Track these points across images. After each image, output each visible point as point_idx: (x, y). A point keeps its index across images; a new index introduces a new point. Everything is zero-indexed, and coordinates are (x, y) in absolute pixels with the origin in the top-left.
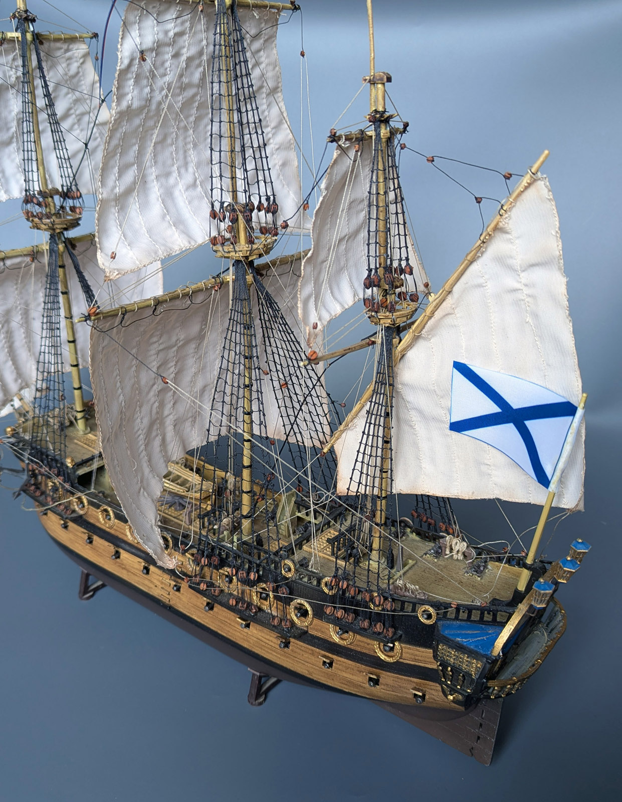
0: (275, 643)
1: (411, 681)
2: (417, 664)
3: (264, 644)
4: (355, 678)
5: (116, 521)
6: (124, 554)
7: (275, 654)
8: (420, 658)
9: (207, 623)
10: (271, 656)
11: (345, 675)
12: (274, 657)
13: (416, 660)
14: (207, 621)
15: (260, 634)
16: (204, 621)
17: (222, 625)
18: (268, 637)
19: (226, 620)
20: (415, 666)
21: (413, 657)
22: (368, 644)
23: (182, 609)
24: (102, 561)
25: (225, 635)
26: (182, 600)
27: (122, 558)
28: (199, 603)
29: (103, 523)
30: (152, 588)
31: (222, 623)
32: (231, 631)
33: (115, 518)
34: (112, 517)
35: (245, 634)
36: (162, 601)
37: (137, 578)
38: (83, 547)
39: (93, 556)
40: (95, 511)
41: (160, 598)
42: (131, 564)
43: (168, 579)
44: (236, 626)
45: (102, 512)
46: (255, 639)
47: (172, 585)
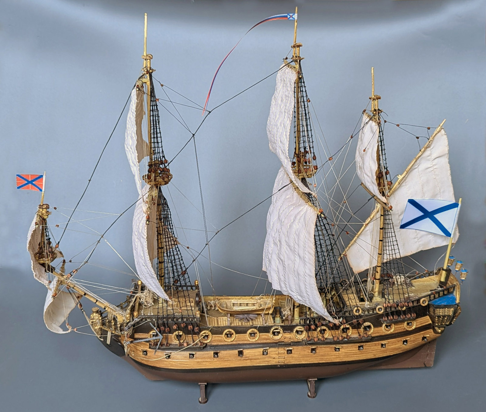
0: (355, 350)
1: (421, 334)
2: (422, 325)
3: (350, 354)
4: (397, 346)
6: (245, 351)
7: (356, 356)
8: (423, 322)
9: (312, 361)
10: (353, 358)
11: (392, 347)
12: (355, 358)
13: (422, 324)
15: (346, 350)
18: (351, 349)
19: (325, 353)
20: (422, 326)
21: (420, 323)
22: (400, 327)
23: (294, 362)
24: (228, 364)
25: (324, 362)
26: (294, 357)
27: (244, 354)
28: (306, 353)
29: (225, 341)
30: (270, 361)
31: (323, 356)
32: (328, 357)
33: (236, 334)
34: (234, 333)
35: (338, 354)
36: (279, 365)
37: (258, 361)
38: (210, 362)
39: (220, 364)
40: (218, 337)
41: (277, 364)
42: (252, 355)
43: (282, 350)
44: (332, 353)
45: (225, 335)
46: (344, 354)
47: (286, 352)
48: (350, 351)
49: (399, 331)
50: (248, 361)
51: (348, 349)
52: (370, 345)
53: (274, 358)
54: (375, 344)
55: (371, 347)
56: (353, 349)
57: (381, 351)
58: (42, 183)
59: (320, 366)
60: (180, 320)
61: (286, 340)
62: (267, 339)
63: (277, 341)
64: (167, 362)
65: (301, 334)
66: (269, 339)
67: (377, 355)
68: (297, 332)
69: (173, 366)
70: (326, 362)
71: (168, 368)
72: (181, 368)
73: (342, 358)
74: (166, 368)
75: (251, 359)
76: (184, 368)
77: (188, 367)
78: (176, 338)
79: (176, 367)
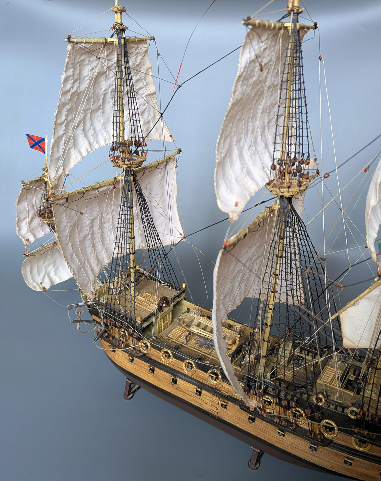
0: (305, 447)
4: (370, 472)
5: (174, 359)
6: (180, 381)
9: (248, 430)
11: (362, 470)
12: (304, 456)
14: (248, 428)
15: (293, 440)
16: (245, 429)
17: (262, 432)
18: (299, 442)
19: (265, 429)
24: (162, 385)
26: (229, 415)
27: (178, 383)
28: (242, 417)
30: (202, 404)
32: (269, 436)
34: (172, 356)
35: (282, 440)
36: (211, 413)
37: (190, 397)
38: (146, 374)
39: (154, 381)
40: (156, 352)
41: (209, 411)
42: (185, 388)
43: (217, 400)
44: (273, 433)
45: (163, 353)
46: (289, 443)
47: (220, 403)
49: (378, 455)
50: (180, 392)
51: (296, 441)
52: (328, 451)
53: (206, 404)
55: (328, 454)
56: (303, 444)
57: (343, 467)
58: (45, 146)
59: (257, 440)
61: (223, 391)
62: (203, 378)
63: (214, 387)
64: (112, 354)
66: (206, 380)
69: (116, 361)
70: (265, 440)
71: (113, 360)
72: (121, 366)
73: (286, 447)
75: (183, 392)
79: (119, 363)
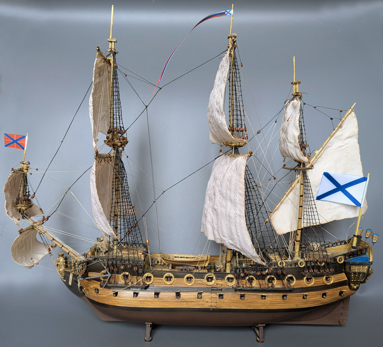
0: (279, 300)
1: (338, 289)
2: (339, 281)
3: (274, 302)
4: (317, 298)
6: (183, 294)
7: (280, 305)
8: (340, 278)
9: (241, 307)
10: (278, 306)
11: (312, 299)
13: (338, 280)
15: (271, 299)
18: (275, 298)
19: (252, 300)
20: (338, 282)
21: (337, 279)
22: (319, 282)
23: (225, 307)
24: (167, 304)
25: (251, 308)
26: (225, 302)
27: (181, 296)
28: (235, 299)
29: (165, 284)
30: (204, 304)
31: (250, 303)
32: (256, 304)
33: (174, 278)
34: (173, 277)
35: (264, 302)
36: (211, 308)
37: (193, 303)
38: (151, 302)
39: (160, 304)
40: (159, 279)
41: (210, 307)
42: (189, 297)
43: (215, 295)
44: (258, 300)
45: (165, 278)
46: (269, 302)
47: (218, 297)
48: (275, 300)
49: (319, 285)
50: (184, 303)
51: (273, 298)
52: (293, 296)
53: (207, 302)
54: (297, 295)
55: (293, 298)
56: (277, 298)
57: (302, 302)
58: (24, 143)
59: (248, 312)
60: (127, 262)
61: (218, 286)
62: (201, 284)
63: (211, 287)
64: (114, 299)
65: (232, 282)
66: (204, 284)
67: (299, 306)
68: (228, 279)
69: (119, 304)
70: (254, 308)
71: (115, 305)
72: (126, 306)
73: (267, 306)
74: (113, 305)
75: (187, 302)
76: (128, 306)
77: (132, 305)
78: (123, 278)
79: (122, 305)
